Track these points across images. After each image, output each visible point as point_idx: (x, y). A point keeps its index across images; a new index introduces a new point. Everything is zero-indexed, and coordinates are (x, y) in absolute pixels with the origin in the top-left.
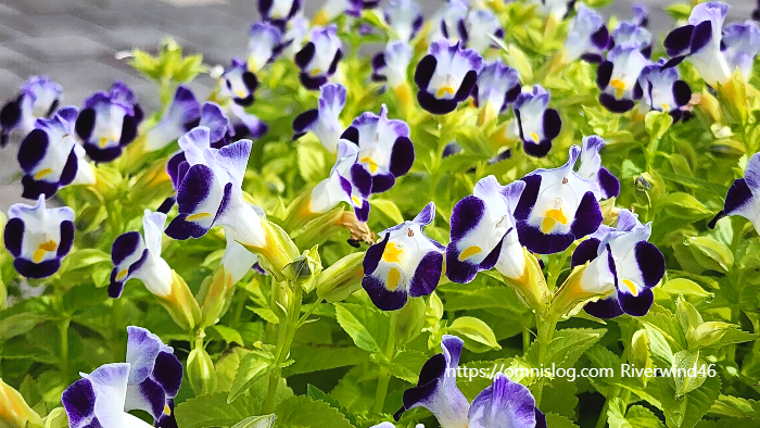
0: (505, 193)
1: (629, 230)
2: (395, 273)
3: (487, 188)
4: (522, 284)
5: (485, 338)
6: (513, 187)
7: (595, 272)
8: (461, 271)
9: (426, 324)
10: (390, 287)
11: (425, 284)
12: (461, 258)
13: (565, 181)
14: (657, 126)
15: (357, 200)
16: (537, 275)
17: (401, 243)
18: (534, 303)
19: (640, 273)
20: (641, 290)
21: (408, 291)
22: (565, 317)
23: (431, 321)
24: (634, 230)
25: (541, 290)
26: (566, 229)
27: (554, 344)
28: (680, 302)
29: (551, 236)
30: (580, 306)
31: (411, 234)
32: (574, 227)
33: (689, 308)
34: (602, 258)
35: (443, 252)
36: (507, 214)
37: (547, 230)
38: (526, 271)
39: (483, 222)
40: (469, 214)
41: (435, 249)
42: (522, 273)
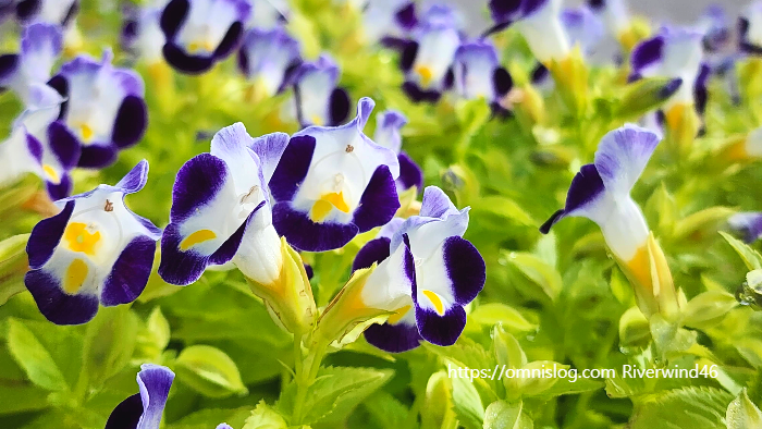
0: (258, 149)
1: (439, 215)
2: (79, 267)
3: (231, 143)
4: (275, 293)
5: (226, 377)
6: (271, 141)
7: (385, 279)
8: (181, 266)
9: (137, 353)
10: (69, 287)
11: (126, 287)
12: (183, 247)
13: (349, 149)
14: (471, 116)
15: (52, 171)
16: (299, 281)
17: (95, 223)
18: (292, 324)
19: (450, 282)
20: (449, 307)
21: (100, 297)
22: (336, 346)
23: (149, 350)
24: (445, 215)
25: (303, 303)
26: (346, 218)
27: (319, 385)
28: (496, 334)
29: (324, 226)
30: (359, 329)
31: (108, 207)
32: (358, 215)
33: (510, 342)
34: (396, 258)
35: (157, 238)
36: (258, 183)
37: (318, 218)
38: (283, 274)
39: (221, 196)
40: (201, 181)
41: (143, 231)
42: (276, 274)
